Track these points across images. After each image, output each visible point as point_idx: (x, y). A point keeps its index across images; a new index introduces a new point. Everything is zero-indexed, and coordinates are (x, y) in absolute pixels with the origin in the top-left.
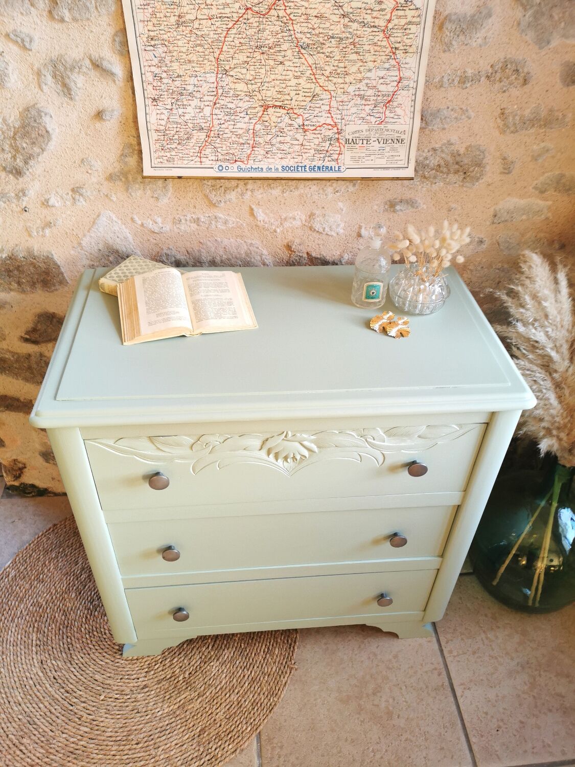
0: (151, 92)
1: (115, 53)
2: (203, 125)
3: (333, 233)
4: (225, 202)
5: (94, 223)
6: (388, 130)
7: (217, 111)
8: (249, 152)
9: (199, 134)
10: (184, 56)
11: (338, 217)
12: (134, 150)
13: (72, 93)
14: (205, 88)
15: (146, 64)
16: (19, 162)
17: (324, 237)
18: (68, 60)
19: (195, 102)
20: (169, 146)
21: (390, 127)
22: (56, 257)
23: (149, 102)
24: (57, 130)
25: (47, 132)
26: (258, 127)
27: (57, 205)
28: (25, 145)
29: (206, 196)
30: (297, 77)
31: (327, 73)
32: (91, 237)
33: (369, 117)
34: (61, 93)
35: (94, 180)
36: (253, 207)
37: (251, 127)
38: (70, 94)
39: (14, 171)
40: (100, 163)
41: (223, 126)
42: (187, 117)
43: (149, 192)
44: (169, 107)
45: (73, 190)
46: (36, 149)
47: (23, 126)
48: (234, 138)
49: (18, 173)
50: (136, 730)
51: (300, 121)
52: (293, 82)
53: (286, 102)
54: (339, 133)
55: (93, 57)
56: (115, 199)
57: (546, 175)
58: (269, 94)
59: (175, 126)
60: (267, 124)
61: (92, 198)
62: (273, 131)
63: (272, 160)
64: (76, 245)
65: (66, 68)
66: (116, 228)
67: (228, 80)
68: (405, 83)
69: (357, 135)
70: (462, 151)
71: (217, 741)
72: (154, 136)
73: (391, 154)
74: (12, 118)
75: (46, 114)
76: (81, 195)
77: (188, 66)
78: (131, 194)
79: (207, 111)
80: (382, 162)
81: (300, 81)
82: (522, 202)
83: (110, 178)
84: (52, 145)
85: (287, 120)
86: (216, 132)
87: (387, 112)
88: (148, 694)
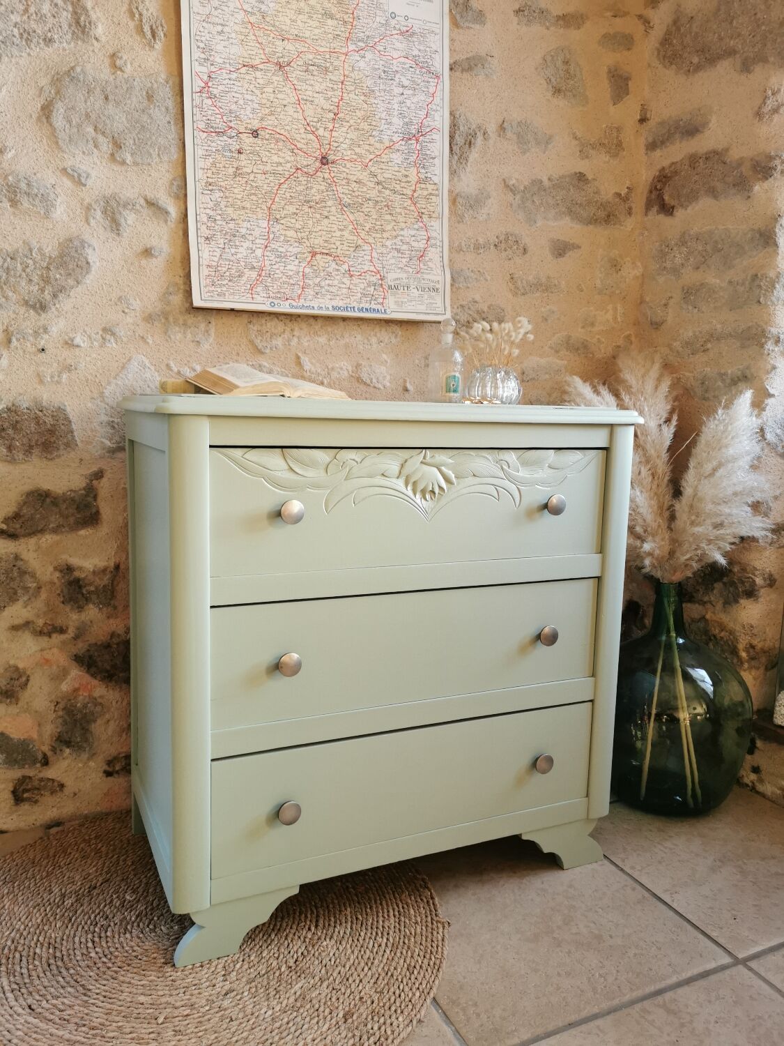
0: (205, 232)
1: (170, 196)
2: (255, 264)
3: (380, 386)
4: (271, 349)
5: (123, 368)
6: (424, 279)
7: (268, 254)
8: (299, 292)
9: (250, 272)
10: (239, 203)
11: (383, 369)
12: (179, 289)
13: (121, 228)
14: (257, 233)
15: (202, 206)
16: (47, 296)
17: (372, 390)
18: (122, 197)
19: (247, 244)
20: (220, 282)
21: (426, 276)
22: (68, 409)
23: (202, 240)
24: (98, 264)
25: (88, 263)
26: (307, 270)
27: (82, 345)
28: (58, 276)
29: (252, 342)
30: (340, 230)
31: (367, 229)
32: (117, 384)
33: (406, 268)
34: (109, 229)
35: (129, 320)
36: (300, 354)
37: (301, 270)
38: (118, 230)
39: (38, 306)
40: (138, 302)
41: (274, 267)
42: (239, 256)
43: (189, 336)
44: (222, 246)
45: (105, 330)
46: (71, 282)
47: (61, 256)
48: (284, 279)
49: (42, 307)
51: (346, 267)
52: (338, 234)
53: (332, 250)
54: (382, 279)
55: (148, 197)
56: (151, 342)
57: (557, 335)
58: (316, 242)
59: (227, 263)
60: (315, 268)
61: (125, 339)
62: (322, 274)
63: (323, 301)
64: (95, 395)
65: (119, 204)
66: (148, 375)
67: (278, 227)
68: (433, 241)
69: (398, 282)
70: (485, 309)
71: (376, 1019)
72: (205, 271)
73: (429, 301)
74: (50, 248)
75: (89, 246)
76: (113, 334)
77: (242, 212)
78: (170, 337)
79: (259, 252)
80: (422, 308)
81: (344, 233)
82: (543, 361)
83: (149, 319)
84: (90, 280)
85: (334, 265)
86: (267, 272)
87: (421, 265)
88: (238, 997)
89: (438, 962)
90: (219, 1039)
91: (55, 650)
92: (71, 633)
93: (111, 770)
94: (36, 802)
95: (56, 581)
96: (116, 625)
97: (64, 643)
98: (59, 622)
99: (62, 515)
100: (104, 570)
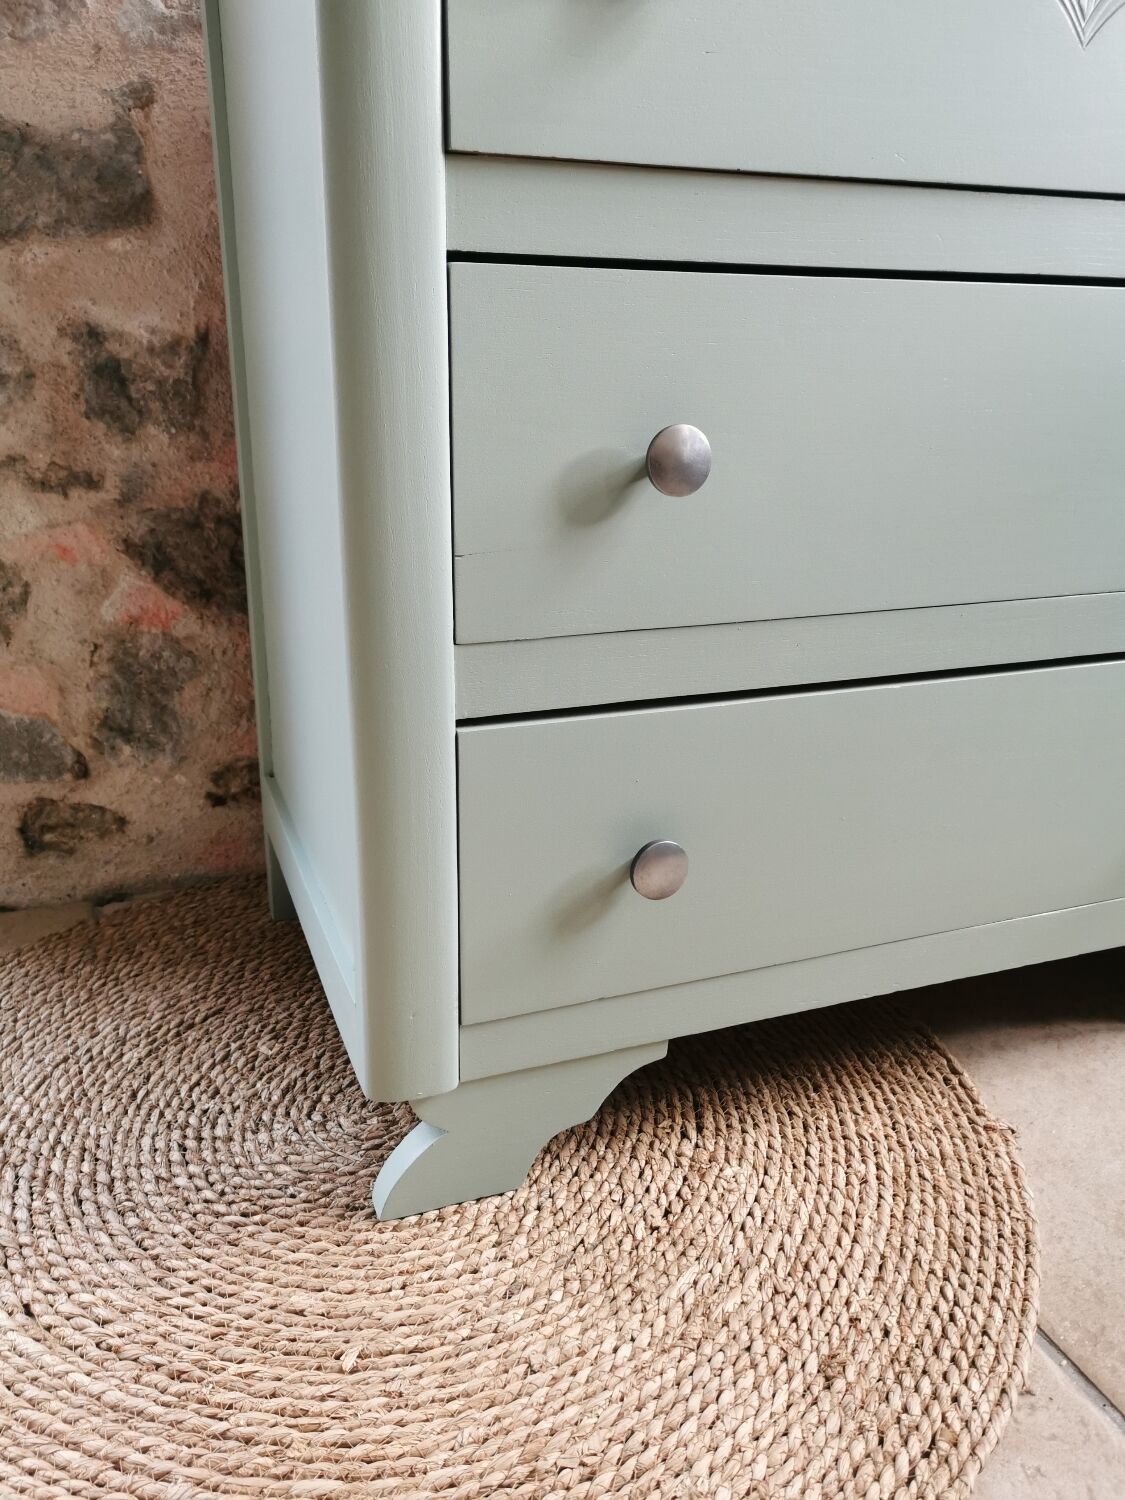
50: (552, 1433)
71: (908, 1381)
88: (540, 1305)
89: (1021, 1230)
90: (506, 1423)
91: (81, 528)
92: (111, 490)
93: (220, 792)
94: (71, 852)
95: (66, 360)
96: (205, 477)
97: (98, 511)
98: (84, 461)
99: (64, 193)
100: (174, 346)
